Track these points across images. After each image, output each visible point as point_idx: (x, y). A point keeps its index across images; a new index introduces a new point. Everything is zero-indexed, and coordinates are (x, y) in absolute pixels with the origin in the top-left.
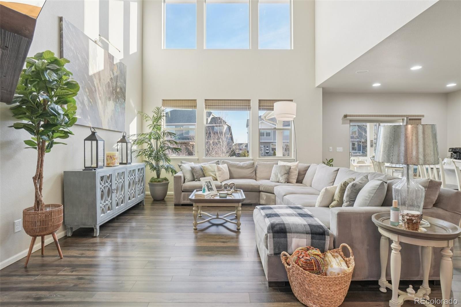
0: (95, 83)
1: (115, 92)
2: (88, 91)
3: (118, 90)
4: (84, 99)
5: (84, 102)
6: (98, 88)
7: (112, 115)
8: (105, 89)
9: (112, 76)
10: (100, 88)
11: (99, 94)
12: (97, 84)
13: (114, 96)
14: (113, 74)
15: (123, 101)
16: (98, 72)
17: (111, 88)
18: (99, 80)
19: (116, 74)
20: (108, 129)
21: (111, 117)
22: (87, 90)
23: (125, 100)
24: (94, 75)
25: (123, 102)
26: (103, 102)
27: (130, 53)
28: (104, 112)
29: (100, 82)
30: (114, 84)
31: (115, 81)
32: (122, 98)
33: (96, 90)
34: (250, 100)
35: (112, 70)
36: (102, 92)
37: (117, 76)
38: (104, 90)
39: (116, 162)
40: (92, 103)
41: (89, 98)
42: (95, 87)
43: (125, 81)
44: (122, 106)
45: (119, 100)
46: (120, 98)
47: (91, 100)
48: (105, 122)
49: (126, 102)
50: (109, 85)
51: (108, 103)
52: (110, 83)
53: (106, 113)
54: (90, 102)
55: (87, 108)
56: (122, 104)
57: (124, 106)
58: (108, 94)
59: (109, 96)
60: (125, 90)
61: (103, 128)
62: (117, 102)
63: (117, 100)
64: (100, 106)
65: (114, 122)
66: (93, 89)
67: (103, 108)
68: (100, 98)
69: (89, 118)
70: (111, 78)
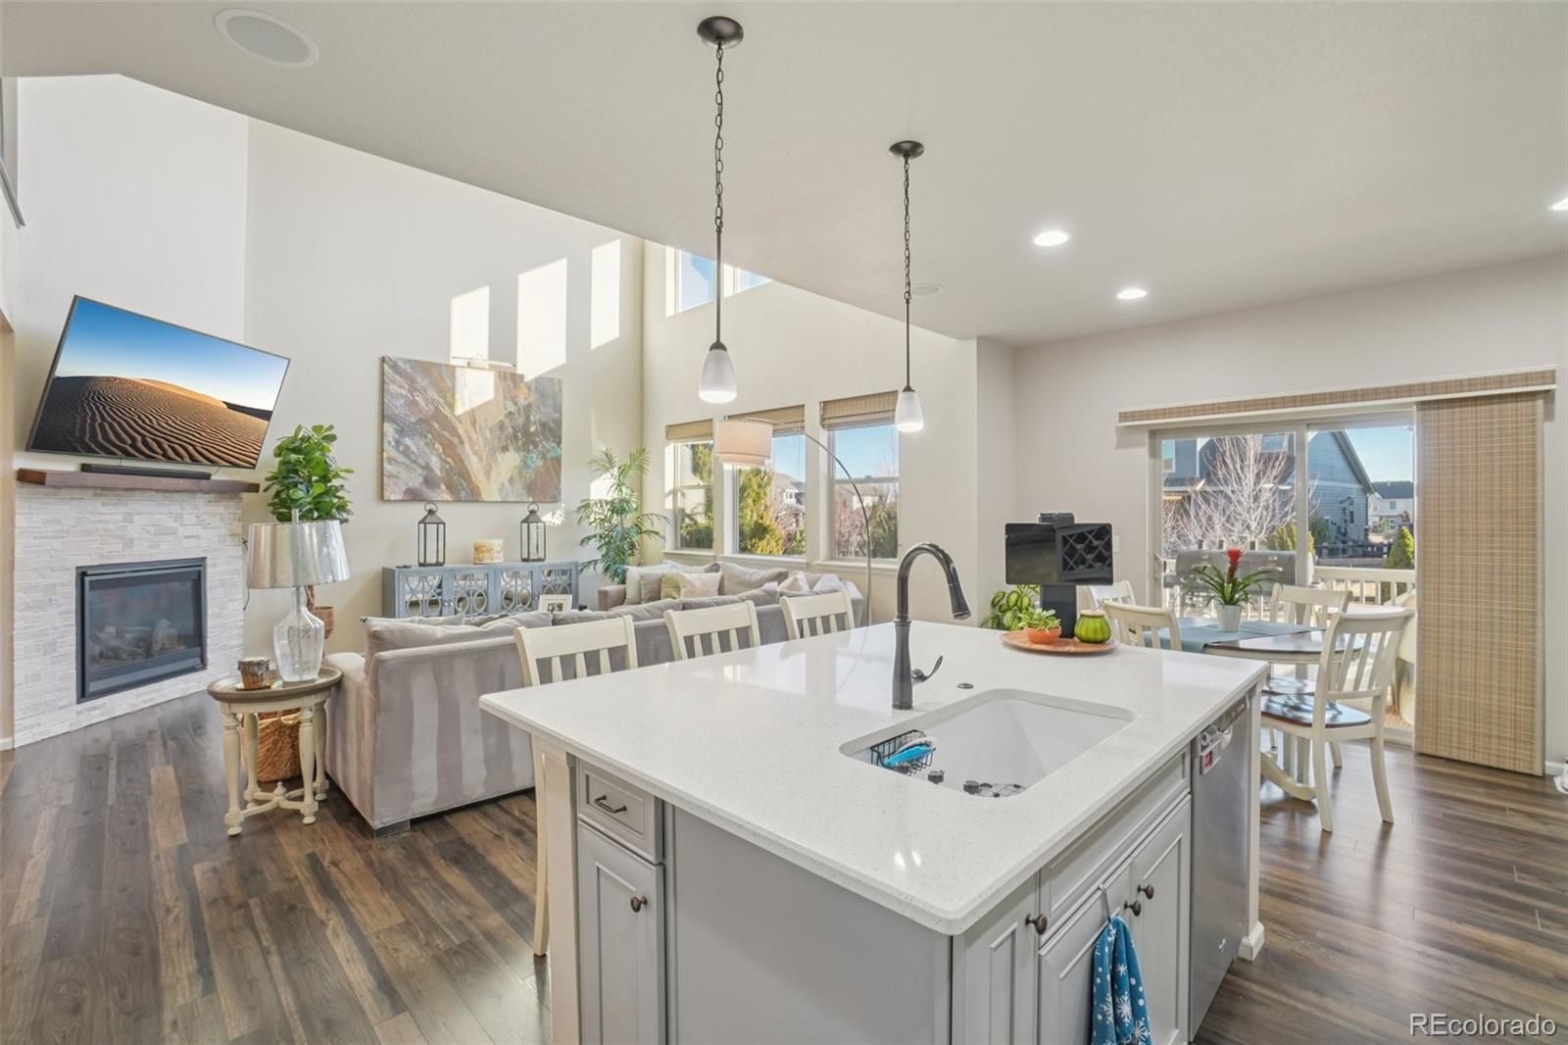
0: (459, 431)
1: (522, 434)
2: (441, 448)
3: (533, 429)
4: (431, 461)
5: (431, 465)
6: (470, 438)
7: (514, 476)
8: (488, 435)
9: (513, 409)
10: (474, 437)
11: (472, 446)
12: (466, 431)
13: (520, 442)
14: (516, 404)
15: (554, 445)
16: (468, 412)
17: (510, 430)
18: (472, 423)
19: (522, 402)
20: (499, 499)
21: (511, 479)
22: (437, 445)
23: (559, 444)
25: (553, 447)
26: (484, 457)
27: (594, 346)
28: (488, 473)
29: (475, 428)
30: (521, 421)
31: (522, 414)
32: (547, 440)
33: (462, 442)
34: (803, 406)
35: (512, 398)
36: (481, 442)
37: (529, 406)
38: (486, 438)
39: (484, 557)
40: (452, 463)
41: (443, 456)
42: (459, 437)
43: (558, 409)
44: (548, 456)
45: (536, 447)
46: (541, 441)
47: (450, 460)
48: (490, 490)
49: (563, 445)
50: (502, 426)
51: (500, 456)
52: (507, 422)
53: (493, 474)
54: (447, 462)
55: (439, 473)
56: (548, 451)
57: (554, 455)
58: (499, 442)
59: (504, 444)
60: (559, 423)
61: (485, 500)
62: (529, 451)
63: (531, 447)
64: (474, 465)
65: (519, 486)
66: (456, 441)
67: (483, 468)
68: (475, 453)
69: (443, 487)
70: (510, 413)
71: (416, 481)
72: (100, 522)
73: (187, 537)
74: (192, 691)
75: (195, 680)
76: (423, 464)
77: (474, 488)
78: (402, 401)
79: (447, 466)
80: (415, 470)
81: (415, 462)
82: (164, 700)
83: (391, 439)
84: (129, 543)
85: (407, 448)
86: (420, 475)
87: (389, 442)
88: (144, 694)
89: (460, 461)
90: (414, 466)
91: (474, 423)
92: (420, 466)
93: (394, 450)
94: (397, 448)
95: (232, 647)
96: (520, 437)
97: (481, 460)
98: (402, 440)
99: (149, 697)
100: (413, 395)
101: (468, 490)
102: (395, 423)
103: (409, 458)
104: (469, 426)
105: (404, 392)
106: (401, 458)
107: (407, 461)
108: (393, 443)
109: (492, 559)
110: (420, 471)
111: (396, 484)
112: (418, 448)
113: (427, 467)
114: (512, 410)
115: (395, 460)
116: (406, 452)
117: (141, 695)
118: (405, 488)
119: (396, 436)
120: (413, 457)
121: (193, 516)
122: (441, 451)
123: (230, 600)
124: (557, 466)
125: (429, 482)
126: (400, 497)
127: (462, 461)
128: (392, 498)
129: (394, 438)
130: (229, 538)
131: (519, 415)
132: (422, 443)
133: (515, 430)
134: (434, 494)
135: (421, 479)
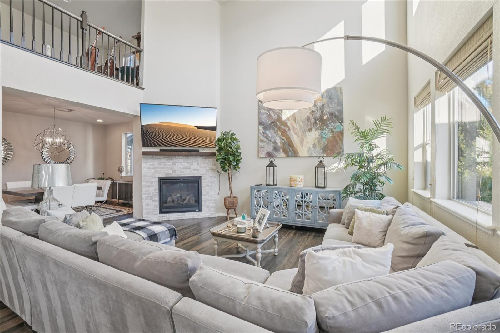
0: (288, 124)
1: (319, 121)
2: (280, 133)
3: (325, 117)
4: (276, 139)
5: (277, 141)
6: (293, 127)
7: (316, 143)
8: (302, 124)
10: (295, 126)
11: (294, 131)
12: (291, 124)
13: (318, 125)
14: (316, 106)
15: (339, 124)
16: (292, 115)
17: (313, 120)
18: (294, 120)
20: (308, 156)
21: (314, 144)
22: (279, 132)
23: (342, 123)
24: (288, 119)
25: (338, 126)
26: (300, 135)
28: (302, 143)
30: (318, 114)
31: (319, 110)
32: (334, 122)
33: (289, 129)
36: (298, 128)
37: (323, 105)
38: (301, 126)
39: (293, 183)
40: (285, 140)
41: (281, 137)
42: (288, 127)
43: (341, 104)
44: (335, 131)
45: (327, 126)
46: (330, 123)
47: (284, 138)
48: (303, 151)
49: (344, 124)
50: (308, 119)
51: (308, 134)
52: (311, 116)
53: (305, 143)
54: (283, 140)
55: (279, 144)
56: (335, 128)
57: (338, 130)
58: (308, 126)
59: (310, 127)
60: (341, 112)
61: (301, 156)
62: (323, 129)
63: (325, 127)
64: (295, 139)
65: (318, 148)
66: (287, 129)
67: (300, 141)
68: (296, 134)
69: (281, 151)
70: (313, 111)
71: (270, 148)
72: (166, 165)
73: (194, 170)
74: (196, 218)
75: (197, 214)
76: (273, 141)
77: (295, 151)
78: (265, 116)
79: (283, 141)
80: (270, 144)
81: (270, 141)
82: (185, 218)
83: (261, 132)
84: (174, 171)
85: (267, 135)
86: (272, 146)
87: (261, 133)
88: (179, 215)
89: (288, 138)
90: (270, 142)
91: (295, 120)
92: (272, 142)
93: (262, 136)
94: (263, 135)
95: (211, 206)
96: (318, 123)
97: (299, 137)
98: (265, 132)
99: (181, 216)
100: (269, 112)
101: (292, 152)
102: (263, 125)
103: (267, 139)
104: (293, 121)
105: (266, 112)
106: (265, 139)
107: (267, 141)
108: (262, 134)
109: (296, 185)
110: (272, 144)
111: (263, 151)
112: (271, 134)
113: (275, 142)
114: (314, 110)
115: (263, 141)
116: (267, 137)
117: (178, 215)
118: (266, 152)
119: (263, 130)
120: (269, 138)
121: (197, 164)
122: (280, 134)
123: (210, 191)
124: (341, 137)
125: (276, 149)
126: (264, 156)
127: (289, 138)
128: (262, 156)
129: (262, 131)
130: (210, 171)
131: (317, 111)
132: (273, 132)
133: (315, 119)
134: (278, 154)
135: (273, 148)
